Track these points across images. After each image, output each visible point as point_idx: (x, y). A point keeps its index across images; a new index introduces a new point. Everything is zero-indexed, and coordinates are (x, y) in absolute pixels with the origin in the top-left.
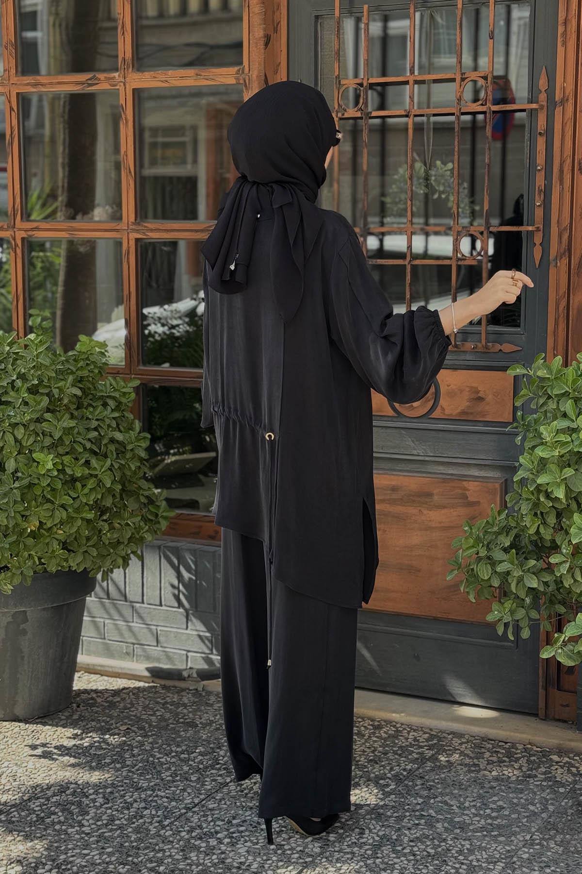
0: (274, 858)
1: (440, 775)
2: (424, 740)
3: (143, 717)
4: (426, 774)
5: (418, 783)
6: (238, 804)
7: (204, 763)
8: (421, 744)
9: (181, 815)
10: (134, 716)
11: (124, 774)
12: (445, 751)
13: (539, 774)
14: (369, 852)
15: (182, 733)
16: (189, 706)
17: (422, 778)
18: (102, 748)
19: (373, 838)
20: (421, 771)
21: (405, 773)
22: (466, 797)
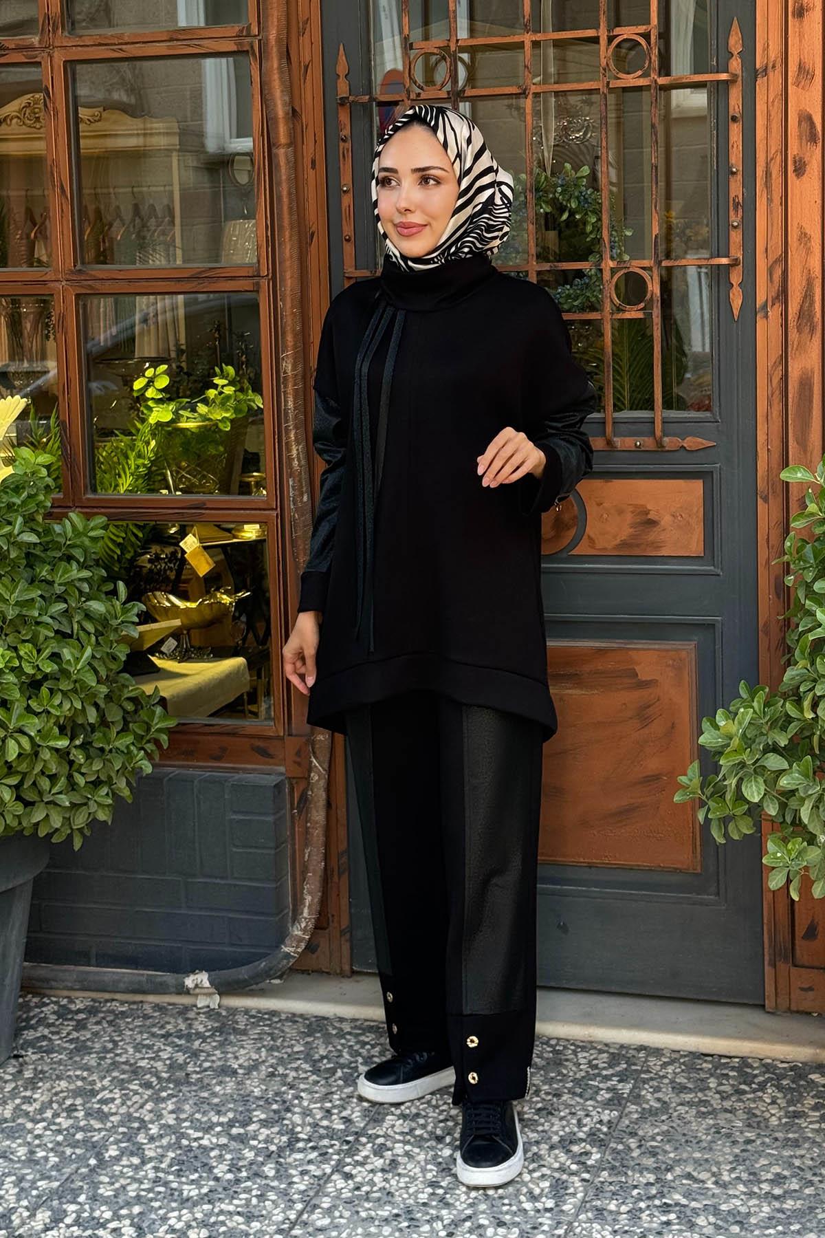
1: (657, 1126)
2: (606, 1065)
3: (143, 1063)
4: (636, 1127)
5: (633, 1146)
6: (363, 1214)
7: (276, 1141)
8: (604, 1073)
10: (123, 1063)
11: (151, 1175)
12: (645, 1081)
13: (810, 1109)
15: (218, 1088)
16: (209, 1037)
17: (633, 1134)
18: (95, 1130)
20: (627, 1122)
21: (605, 1129)
22: (718, 1164)
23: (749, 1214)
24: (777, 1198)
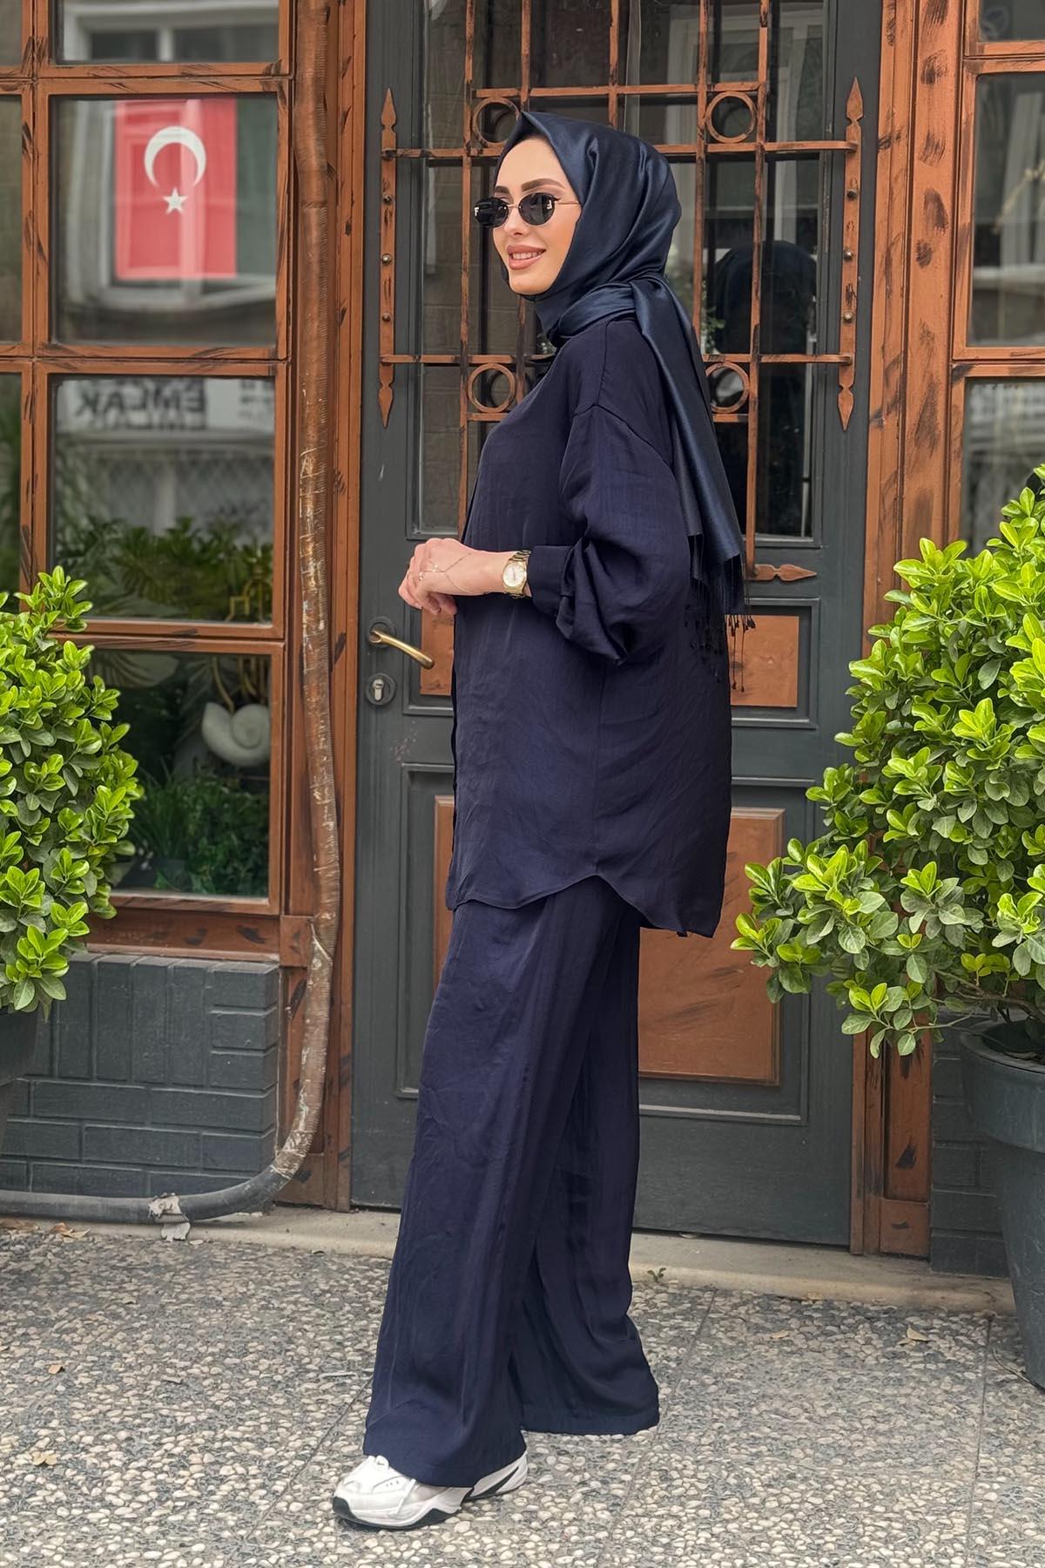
0: (535, 1538)
1: (733, 1364)
2: (666, 1304)
3: (103, 1295)
4: (709, 1364)
5: (707, 1381)
7: (280, 1371)
8: (665, 1311)
9: (299, 1471)
10: (84, 1294)
11: (134, 1402)
12: (714, 1321)
13: (912, 1350)
14: (705, 1513)
15: (201, 1320)
16: (181, 1270)
17: (706, 1371)
18: (58, 1359)
19: (692, 1485)
20: (698, 1359)
21: (673, 1365)
22: (808, 1400)
23: (850, 1448)
24: (882, 1434)
